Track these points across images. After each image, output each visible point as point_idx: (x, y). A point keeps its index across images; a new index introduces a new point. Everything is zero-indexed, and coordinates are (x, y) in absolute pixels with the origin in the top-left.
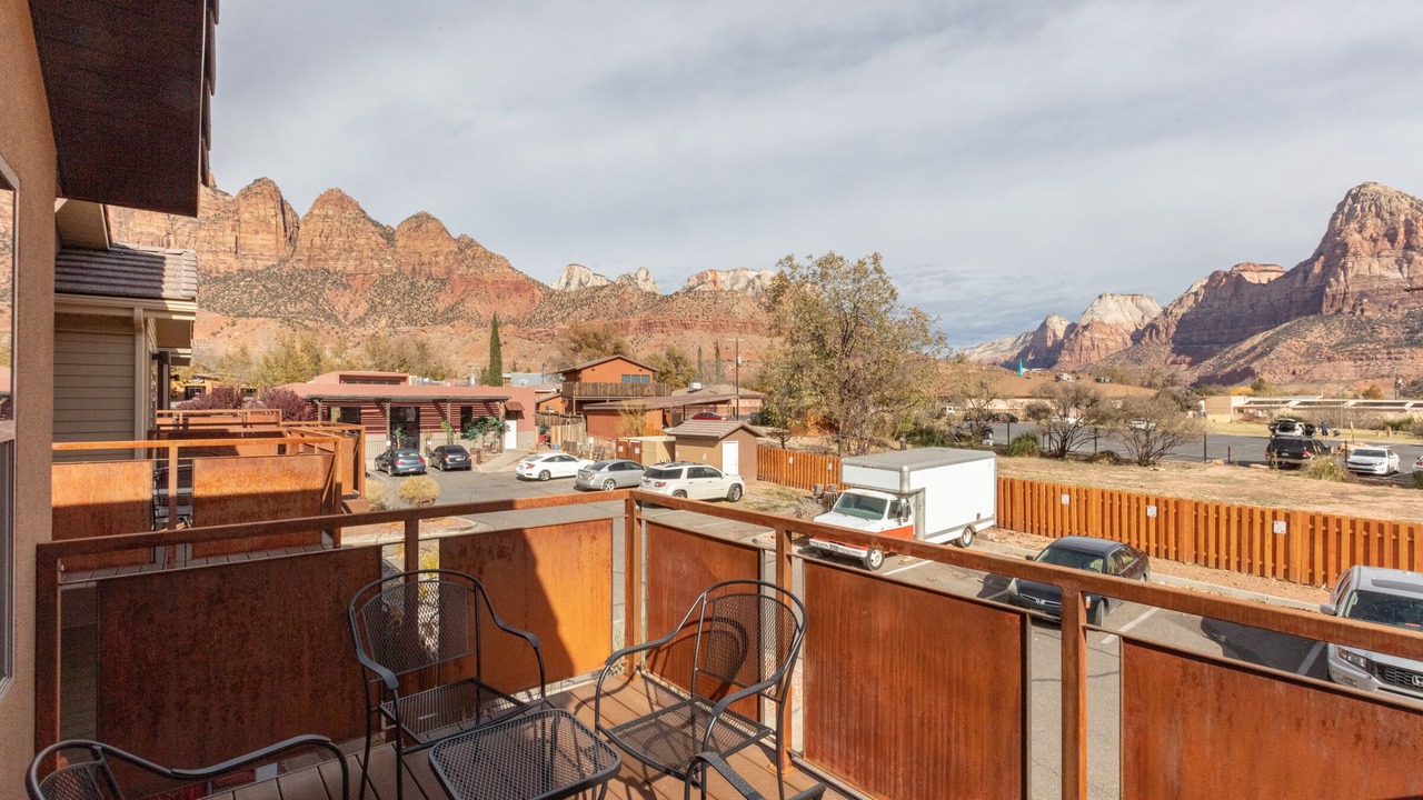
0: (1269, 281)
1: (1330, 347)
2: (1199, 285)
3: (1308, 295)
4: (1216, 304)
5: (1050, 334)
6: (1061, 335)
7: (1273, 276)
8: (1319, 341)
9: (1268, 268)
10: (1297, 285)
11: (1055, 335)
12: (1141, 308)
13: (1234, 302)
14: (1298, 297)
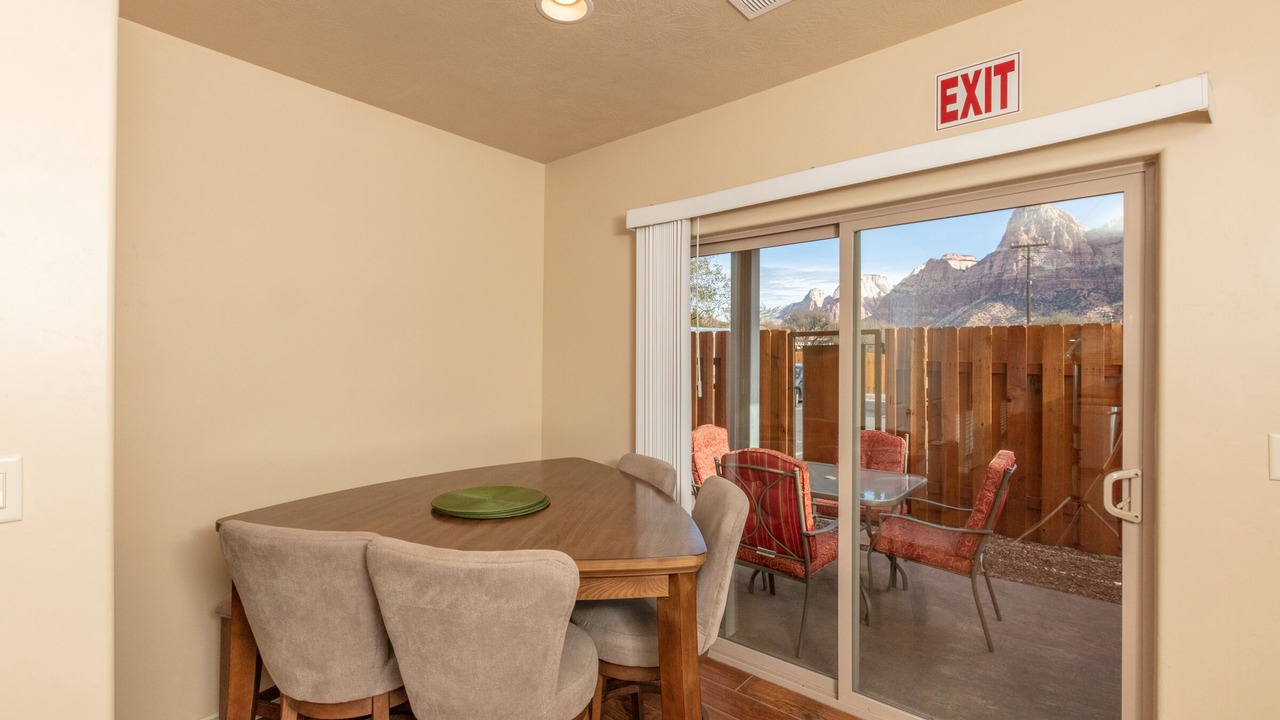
0: (967, 268)
1: (1007, 320)
2: (919, 269)
3: (992, 280)
4: (931, 284)
5: (812, 304)
6: (820, 304)
7: (970, 264)
8: (999, 314)
9: (967, 258)
10: (986, 271)
11: (815, 304)
12: (878, 286)
13: (943, 283)
14: (985, 281)
